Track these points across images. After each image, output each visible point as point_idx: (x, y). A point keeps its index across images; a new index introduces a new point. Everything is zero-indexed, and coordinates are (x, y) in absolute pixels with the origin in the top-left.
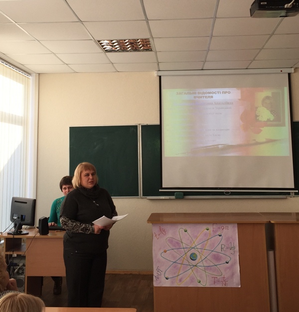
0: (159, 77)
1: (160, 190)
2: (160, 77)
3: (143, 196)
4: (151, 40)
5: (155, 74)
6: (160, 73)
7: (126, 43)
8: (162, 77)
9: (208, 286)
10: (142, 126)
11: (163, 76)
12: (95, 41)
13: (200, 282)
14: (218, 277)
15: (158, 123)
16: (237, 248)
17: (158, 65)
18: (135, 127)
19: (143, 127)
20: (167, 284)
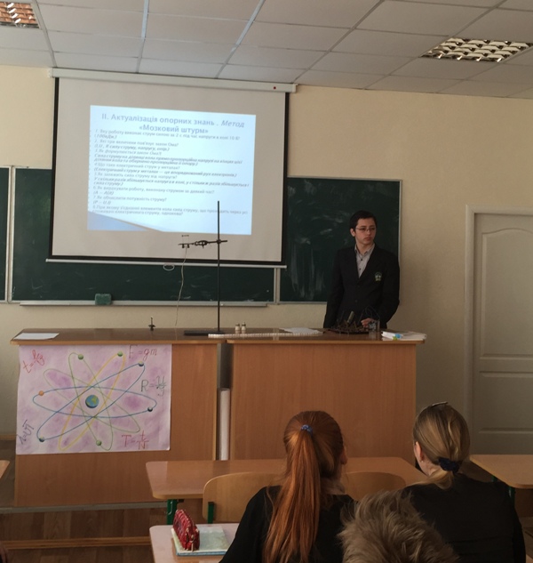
2: (57, 80)
3: (13, 299)
4: (34, 6)
5: (48, 74)
6: (58, 73)
8: (60, 80)
9: (114, 449)
11: (64, 78)
13: (100, 444)
14: (133, 435)
16: (169, 386)
17: (53, 56)
20: (41, 449)
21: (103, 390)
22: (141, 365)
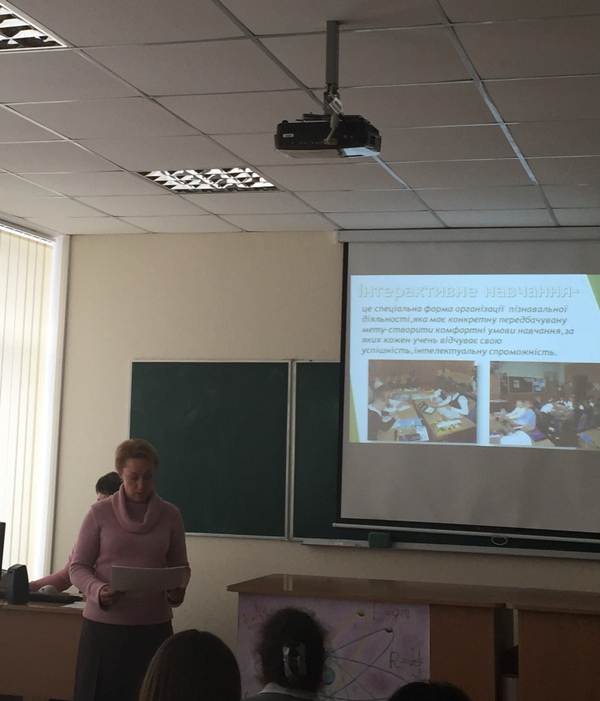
0: (341, 246)
1: (334, 525)
2: (346, 245)
3: (295, 536)
5: (334, 237)
6: (346, 236)
8: (350, 246)
10: (297, 364)
11: (354, 242)
15: (336, 359)
16: (426, 664)
18: (283, 367)
19: (301, 366)
21: (341, 662)
22: (389, 631)
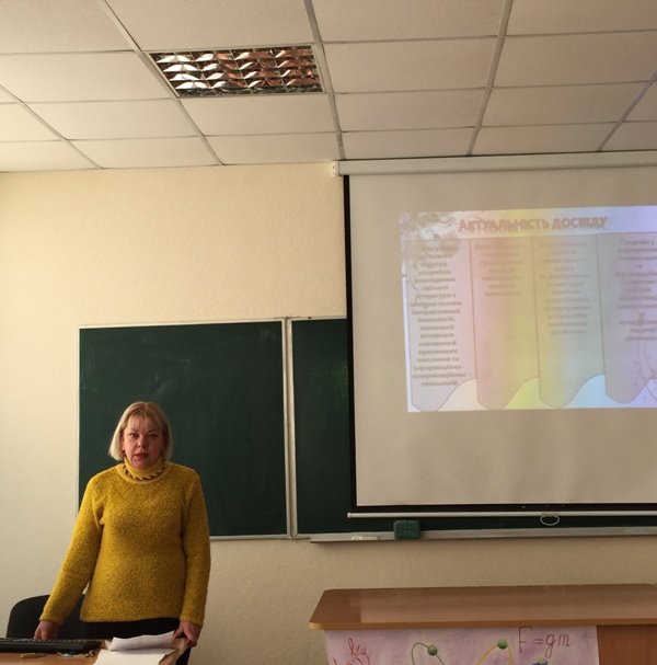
0: (342, 179)
1: (349, 515)
2: (346, 179)
4: (316, 50)
5: (331, 170)
6: (347, 168)
7: (241, 62)
8: (351, 180)
10: (293, 322)
11: (356, 174)
12: (143, 55)
15: (341, 313)
17: (340, 139)
18: (275, 327)
19: (298, 325)
